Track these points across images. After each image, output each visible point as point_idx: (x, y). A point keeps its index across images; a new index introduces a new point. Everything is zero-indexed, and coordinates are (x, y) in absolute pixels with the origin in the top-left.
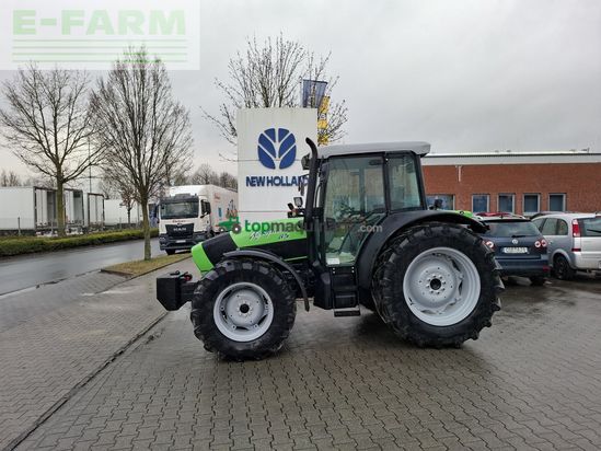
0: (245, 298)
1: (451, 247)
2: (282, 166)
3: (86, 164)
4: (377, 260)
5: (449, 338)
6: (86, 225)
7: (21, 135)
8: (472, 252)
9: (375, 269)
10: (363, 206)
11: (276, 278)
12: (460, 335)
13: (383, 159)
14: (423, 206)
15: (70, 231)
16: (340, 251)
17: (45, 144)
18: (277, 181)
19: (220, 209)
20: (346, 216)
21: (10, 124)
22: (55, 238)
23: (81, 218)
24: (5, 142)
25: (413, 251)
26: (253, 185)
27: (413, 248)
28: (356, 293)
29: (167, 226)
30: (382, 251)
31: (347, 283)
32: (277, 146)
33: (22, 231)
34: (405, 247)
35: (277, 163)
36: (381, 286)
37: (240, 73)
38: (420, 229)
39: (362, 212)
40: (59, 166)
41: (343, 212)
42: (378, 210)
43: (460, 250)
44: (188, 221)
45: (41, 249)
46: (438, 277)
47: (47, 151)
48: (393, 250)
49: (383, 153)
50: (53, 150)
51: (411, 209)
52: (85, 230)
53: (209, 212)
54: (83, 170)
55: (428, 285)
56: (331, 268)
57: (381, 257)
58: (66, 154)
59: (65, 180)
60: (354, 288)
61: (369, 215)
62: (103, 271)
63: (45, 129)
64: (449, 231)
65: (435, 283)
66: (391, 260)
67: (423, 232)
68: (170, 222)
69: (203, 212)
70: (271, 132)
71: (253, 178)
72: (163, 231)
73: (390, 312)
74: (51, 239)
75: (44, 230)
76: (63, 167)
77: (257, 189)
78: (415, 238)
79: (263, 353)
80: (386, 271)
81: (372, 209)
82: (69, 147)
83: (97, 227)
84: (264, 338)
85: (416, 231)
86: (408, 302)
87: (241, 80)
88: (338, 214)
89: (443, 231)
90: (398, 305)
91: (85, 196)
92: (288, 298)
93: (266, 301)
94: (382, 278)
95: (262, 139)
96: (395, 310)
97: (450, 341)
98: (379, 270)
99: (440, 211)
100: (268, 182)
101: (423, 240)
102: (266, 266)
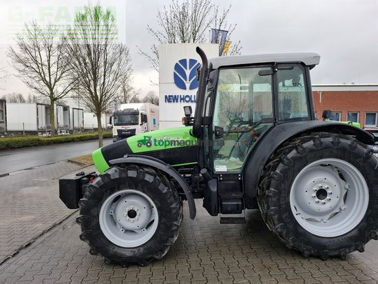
0: (132, 204)
1: (340, 158)
2: (191, 88)
3: (69, 88)
4: (264, 169)
5: (336, 250)
6: (72, 128)
7: (27, 69)
8: (361, 164)
9: (262, 178)
10: (251, 116)
11: (161, 187)
12: (346, 247)
13: (272, 69)
14: (311, 117)
15: (61, 132)
16: (229, 157)
17: (42, 75)
18: (187, 99)
19: (154, 120)
20: (235, 126)
21: (20, 61)
22: (49, 137)
23: (68, 124)
24: (17, 73)
25: (302, 161)
26: (170, 102)
27: (301, 158)
28: (242, 200)
29: (118, 130)
30: (269, 160)
31: (234, 189)
32: (188, 72)
33: (26, 132)
34: (292, 158)
35: (188, 85)
36: (268, 196)
37: (165, 21)
38: (309, 140)
39: (250, 122)
40: (51, 89)
41: (233, 122)
42: (265, 120)
43: (349, 162)
44: (132, 127)
45: (38, 144)
46: (325, 187)
47: (44, 80)
48: (281, 161)
49: (273, 63)
50: (48, 79)
51: (299, 119)
52: (71, 132)
53: (146, 122)
54: (67, 93)
55: (314, 194)
56: (218, 174)
57: (268, 167)
58: (56, 81)
59: (55, 99)
60: (240, 195)
61: (256, 124)
62: (69, 161)
63: (42, 65)
64: (339, 142)
65: (322, 193)
66: (278, 171)
67: (311, 142)
68: (120, 128)
69: (142, 121)
70: (183, 62)
71: (170, 96)
72: (115, 133)
73: (276, 222)
74: (45, 137)
75: (43, 132)
76: (54, 90)
77: (173, 105)
78: (304, 149)
79: (148, 260)
80: (273, 182)
81: (260, 119)
82: (58, 77)
83: (78, 130)
84: (149, 245)
85: (304, 141)
86: (294, 212)
87: (166, 26)
88: (228, 123)
89: (332, 142)
90: (284, 216)
91: (71, 110)
92: (174, 206)
93: (151, 207)
94: (268, 188)
95: (177, 67)
96: (280, 220)
97: (336, 253)
98: (266, 180)
99: (328, 121)
100: (181, 99)
101: (311, 151)
102: (151, 174)
